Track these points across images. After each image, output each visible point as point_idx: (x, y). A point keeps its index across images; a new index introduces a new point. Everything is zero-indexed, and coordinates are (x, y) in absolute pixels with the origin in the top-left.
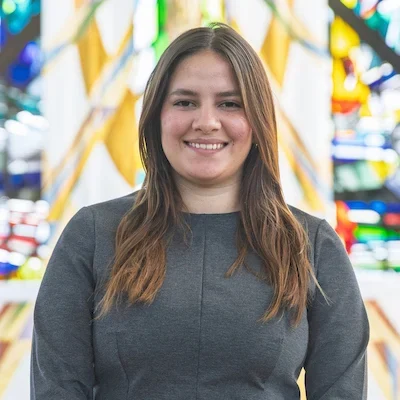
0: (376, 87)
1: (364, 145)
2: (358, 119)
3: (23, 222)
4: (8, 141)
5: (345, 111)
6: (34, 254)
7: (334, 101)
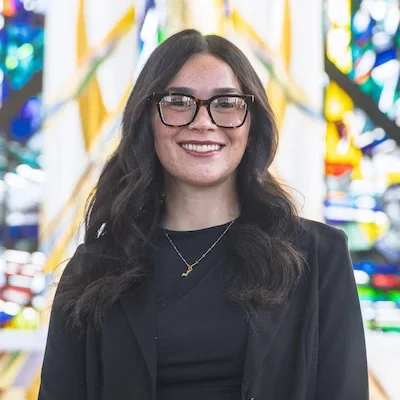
0: (368, 151)
1: (355, 207)
2: (350, 181)
3: (19, 273)
4: (7, 194)
5: (337, 173)
6: (29, 305)
7: (327, 164)
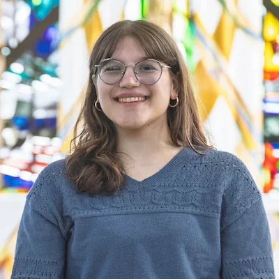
3: (43, 153)
5: (273, 79)
7: (265, 72)
